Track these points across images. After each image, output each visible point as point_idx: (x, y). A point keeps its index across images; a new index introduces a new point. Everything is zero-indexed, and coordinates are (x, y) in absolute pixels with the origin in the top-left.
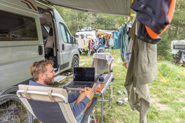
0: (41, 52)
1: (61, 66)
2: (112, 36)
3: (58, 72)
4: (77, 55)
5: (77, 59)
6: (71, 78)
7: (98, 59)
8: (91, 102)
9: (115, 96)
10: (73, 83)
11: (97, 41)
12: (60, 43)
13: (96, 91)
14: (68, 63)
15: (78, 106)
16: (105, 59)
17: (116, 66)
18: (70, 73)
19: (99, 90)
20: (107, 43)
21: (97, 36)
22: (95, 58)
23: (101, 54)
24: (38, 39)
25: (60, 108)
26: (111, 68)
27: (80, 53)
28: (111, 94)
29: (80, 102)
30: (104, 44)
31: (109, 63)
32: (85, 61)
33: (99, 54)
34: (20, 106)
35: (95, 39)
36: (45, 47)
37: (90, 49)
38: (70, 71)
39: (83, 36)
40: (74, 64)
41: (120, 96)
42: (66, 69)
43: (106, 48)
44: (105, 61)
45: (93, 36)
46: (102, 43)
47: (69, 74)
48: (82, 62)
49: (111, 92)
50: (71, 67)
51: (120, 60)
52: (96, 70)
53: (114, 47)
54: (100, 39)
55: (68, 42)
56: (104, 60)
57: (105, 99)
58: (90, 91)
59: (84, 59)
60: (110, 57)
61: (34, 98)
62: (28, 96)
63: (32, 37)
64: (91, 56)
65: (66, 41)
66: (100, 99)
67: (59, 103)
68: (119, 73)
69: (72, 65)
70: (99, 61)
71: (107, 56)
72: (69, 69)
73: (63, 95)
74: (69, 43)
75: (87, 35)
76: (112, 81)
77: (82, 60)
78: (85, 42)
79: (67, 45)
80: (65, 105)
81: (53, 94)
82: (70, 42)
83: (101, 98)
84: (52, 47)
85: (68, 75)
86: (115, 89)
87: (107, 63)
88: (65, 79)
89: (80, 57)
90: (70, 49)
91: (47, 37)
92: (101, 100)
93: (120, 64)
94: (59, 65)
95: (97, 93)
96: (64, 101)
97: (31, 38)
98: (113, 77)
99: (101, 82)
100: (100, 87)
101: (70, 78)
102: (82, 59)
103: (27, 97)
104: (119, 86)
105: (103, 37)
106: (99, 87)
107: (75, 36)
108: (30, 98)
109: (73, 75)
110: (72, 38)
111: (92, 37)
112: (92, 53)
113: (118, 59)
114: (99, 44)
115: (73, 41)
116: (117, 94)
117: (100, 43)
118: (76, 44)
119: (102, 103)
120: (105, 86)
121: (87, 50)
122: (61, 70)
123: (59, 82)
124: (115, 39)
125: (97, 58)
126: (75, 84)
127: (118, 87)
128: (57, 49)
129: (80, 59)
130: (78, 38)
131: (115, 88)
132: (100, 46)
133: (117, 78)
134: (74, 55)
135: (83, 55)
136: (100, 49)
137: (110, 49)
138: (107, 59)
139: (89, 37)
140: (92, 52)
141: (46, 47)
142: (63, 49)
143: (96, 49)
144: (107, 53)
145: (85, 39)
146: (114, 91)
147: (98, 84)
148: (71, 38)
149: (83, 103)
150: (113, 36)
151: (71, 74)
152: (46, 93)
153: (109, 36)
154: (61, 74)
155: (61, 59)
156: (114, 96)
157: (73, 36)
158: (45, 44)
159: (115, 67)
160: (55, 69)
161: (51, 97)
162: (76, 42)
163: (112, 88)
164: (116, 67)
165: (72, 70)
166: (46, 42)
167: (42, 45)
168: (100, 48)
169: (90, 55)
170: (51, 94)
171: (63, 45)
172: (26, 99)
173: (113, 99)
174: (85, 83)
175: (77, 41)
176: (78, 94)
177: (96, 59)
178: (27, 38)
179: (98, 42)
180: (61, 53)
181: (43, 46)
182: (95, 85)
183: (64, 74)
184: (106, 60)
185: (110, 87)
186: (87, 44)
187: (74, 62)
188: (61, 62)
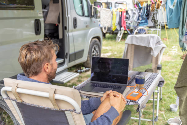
0: (38, 30)
1: (70, 55)
2: (163, 3)
3: (65, 66)
4: (98, 38)
5: (98, 45)
6: (87, 77)
7: (135, 45)
8: (119, 118)
9: (163, 113)
10: (90, 84)
11: (134, 13)
12: (69, 16)
13: (129, 100)
14: (83, 51)
15: (97, 122)
16: (148, 46)
17: (167, 60)
18: (84, 69)
19: (135, 99)
20: (154, 16)
21: (134, 5)
22: (130, 43)
23: (142, 37)
24: (34, 8)
25: (67, 121)
26: (159, 63)
27: (104, 35)
28: (156, 109)
29: (102, 116)
30: (148, 19)
31: (155, 53)
32: (111, 50)
33: (138, 36)
34: (4, 116)
35: (132, 10)
36: (44, 21)
37: (121, 27)
38: (86, 65)
39: (110, 5)
40: (92, 54)
41: (172, 113)
42: (78, 61)
43: (150, 27)
44: (149, 49)
45: (129, 4)
46: (145, 16)
47: (82, 71)
48: (106, 51)
49: (156, 106)
50: (86, 59)
51: (176, 50)
52: (131, 65)
53: (167, 25)
54: (140, 9)
55: (83, 15)
56: (146, 47)
57: (145, 118)
58: (120, 98)
59: (110, 45)
60: (158, 43)
61: (28, 101)
62: (17, 97)
63: (24, 4)
64: (123, 42)
65: (81, 13)
66: (136, 117)
67: (66, 112)
68: (172, 72)
69: (89, 54)
70: (137, 48)
71: (151, 40)
72: (84, 63)
73: (74, 98)
74: (86, 16)
75: (116, 3)
76: (159, 86)
77: (107, 48)
78: (113, 14)
79: (82, 20)
80: (77, 117)
81: (57, 96)
82: (86, 14)
83: (138, 116)
84: (57, 23)
85: (81, 73)
86: (163, 101)
87: (151, 54)
88: (77, 79)
89: (104, 42)
90: (87, 27)
91: (48, 5)
92: (138, 119)
93: (175, 58)
94: (67, 54)
95: (131, 103)
96: (75, 110)
97: (23, 6)
98: (161, 78)
99: (139, 85)
100: (137, 94)
101: (84, 77)
102: (107, 46)
103: (17, 99)
104: (172, 97)
105: (147, 5)
106: (134, 93)
107: (96, 3)
108: (20, 102)
109: (89, 73)
110: (91, 8)
111: (126, 6)
112: (125, 36)
113: (173, 47)
114: (138, 19)
115: (92, 14)
116: (168, 110)
117: (139, 16)
118: (97, 18)
119: (139, 123)
120: (146, 93)
121: (117, 30)
122: (69, 62)
123: (66, 83)
124: (170, 9)
125: (135, 43)
126: (94, 86)
127: (170, 98)
128: (65, 25)
129: (102, 45)
130: (100, 7)
131: (165, 100)
132: (139, 24)
133: (169, 82)
134: (93, 38)
135: (109, 38)
136: (140, 30)
137: (158, 29)
138: (152, 45)
139: (120, 6)
140: (124, 34)
141: (47, 22)
142: (75, 26)
143: (132, 28)
144: (153, 35)
145: (113, 9)
146: (163, 104)
147: (134, 88)
148: (89, 7)
149: (107, 118)
150: (166, 3)
151: (86, 71)
152: (46, 95)
153: (158, 4)
154: (70, 69)
155: (70, 45)
156: (161, 112)
157: (92, 4)
158: (45, 17)
159: (165, 62)
160: (61, 60)
161: (53, 102)
162: (97, 15)
163: (158, 99)
164: (168, 62)
165: (88, 64)
166: (47, 13)
167: (41, 17)
168: (140, 27)
169: (122, 39)
170: (54, 96)
171: (75, 20)
172: (14, 103)
173: (160, 118)
174: (111, 85)
175: (100, 12)
176: (99, 103)
177: (132, 45)
178: (16, 5)
179: (136, 15)
180: (70, 34)
181: (42, 20)
182: (128, 89)
183: (75, 70)
184: (151, 49)
185: (155, 96)
186: (116, 18)
187: (93, 49)
188: (71, 49)
